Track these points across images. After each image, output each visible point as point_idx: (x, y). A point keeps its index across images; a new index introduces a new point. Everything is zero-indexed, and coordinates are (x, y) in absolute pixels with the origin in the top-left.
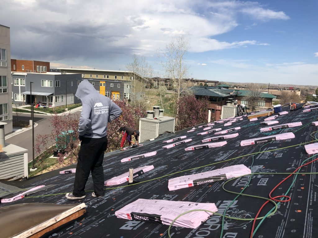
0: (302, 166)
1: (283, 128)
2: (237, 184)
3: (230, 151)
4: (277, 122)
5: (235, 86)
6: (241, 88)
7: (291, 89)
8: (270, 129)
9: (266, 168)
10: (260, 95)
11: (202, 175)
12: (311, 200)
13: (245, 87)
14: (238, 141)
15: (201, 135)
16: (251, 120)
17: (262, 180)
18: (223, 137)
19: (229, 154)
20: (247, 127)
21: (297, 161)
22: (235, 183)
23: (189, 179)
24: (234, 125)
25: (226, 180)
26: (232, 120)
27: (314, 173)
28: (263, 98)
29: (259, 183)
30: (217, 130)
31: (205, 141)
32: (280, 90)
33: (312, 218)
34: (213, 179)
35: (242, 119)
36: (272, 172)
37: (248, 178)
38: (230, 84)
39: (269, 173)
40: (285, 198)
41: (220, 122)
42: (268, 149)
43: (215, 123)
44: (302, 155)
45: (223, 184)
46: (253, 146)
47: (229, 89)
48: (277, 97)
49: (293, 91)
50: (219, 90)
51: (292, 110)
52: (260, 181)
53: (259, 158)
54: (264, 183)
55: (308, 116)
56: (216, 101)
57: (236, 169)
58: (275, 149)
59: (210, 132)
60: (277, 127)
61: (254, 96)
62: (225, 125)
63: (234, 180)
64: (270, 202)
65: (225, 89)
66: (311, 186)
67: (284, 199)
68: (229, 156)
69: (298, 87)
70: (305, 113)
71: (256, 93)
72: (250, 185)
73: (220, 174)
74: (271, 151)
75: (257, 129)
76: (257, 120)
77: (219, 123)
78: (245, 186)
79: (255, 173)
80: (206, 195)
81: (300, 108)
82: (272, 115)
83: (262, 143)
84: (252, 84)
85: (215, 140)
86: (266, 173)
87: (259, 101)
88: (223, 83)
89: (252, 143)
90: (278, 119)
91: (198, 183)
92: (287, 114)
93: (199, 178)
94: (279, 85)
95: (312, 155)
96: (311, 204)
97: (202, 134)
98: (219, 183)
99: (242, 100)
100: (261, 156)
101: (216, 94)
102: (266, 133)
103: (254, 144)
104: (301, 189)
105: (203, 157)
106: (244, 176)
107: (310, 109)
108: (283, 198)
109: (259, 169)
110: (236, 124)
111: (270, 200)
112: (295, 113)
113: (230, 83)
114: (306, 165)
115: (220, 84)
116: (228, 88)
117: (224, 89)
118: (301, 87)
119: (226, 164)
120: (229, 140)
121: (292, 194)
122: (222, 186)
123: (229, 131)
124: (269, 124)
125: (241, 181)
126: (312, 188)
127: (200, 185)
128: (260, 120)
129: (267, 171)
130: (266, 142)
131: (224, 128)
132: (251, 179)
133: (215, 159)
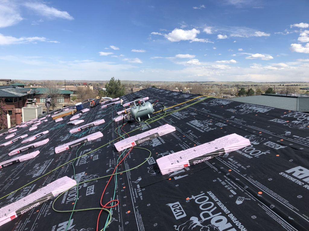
0: (117, 165)
1: (90, 127)
2: (66, 200)
3: (46, 162)
4: (82, 121)
5: (31, 84)
6: (37, 86)
7: (85, 84)
8: (79, 130)
9: (88, 174)
10: (58, 92)
11: (24, 200)
12: (134, 198)
13: (42, 84)
14: (51, 148)
15: (4, 146)
16: (56, 121)
17: (88, 189)
18: (33, 146)
19: (46, 166)
20: (56, 130)
21: (112, 160)
22: (64, 199)
23: (9, 210)
24: (40, 128)
25: (53, 199)
26: (37, 123)
27: (129, 170)
28: (61, 94)
29: (87, 192)
30: (22, 137)
31: (13, 154)
32: (76, 86)
33: (140, 215)
34: (38, 202)
35: (47, 120)
36: (96, 178)
37: (75, 190)
38: (25, 82)
39: (93, 179)
40: (114, 202)
41: (23, 126)
42: (84, 152)
43: (17, 128)
44: (114, 153)
45: (52, 204)
46: (68, 152)
47: (25, 87)
48: (74, 92)
49: (86, 86)
50: (13, 90)
51: (92, 107)
52: (88, 190)
53: (79, 164)
54: (92, 192)
55: (107, 112)
56: (12, 102)
57: (61, 183)
58: (90, 151)
59: (15, 141)
60: (84, 127)
61: (52, 93)
62: (31, 129)
63: (61, 196)
64: (103, 210)
65: (21, 88)
66: (130, 184)
67: (114, 204)
68: (47, 168)
69: (90, 83)
70: (104, 109)
71: (54, 90)
72: (79, 197)
73: (45, 195)
74: (87, 154)
75: (66, 131)
76: (63, 120)
77: (22, 128)
78: (75, 200)
79: (80, 182)
80: (37, 223)
81: (98, 104)
82: (75, 113)
83: (76, 147)
84: (49, 81)
85: (24, 150)
86: (90, 180)
87: (58, 98)
88: (16, 81)
89: (66, 148)
90: (82, 118)
91: (22, 212)
92: (88, 111)
93: (22, 206)
94: (74, 81)
95: (121, 152)
96: (135, 202)
97: (6, 144)
98: (46, 205)
99: (41, 98)
100: (79, 162)
101: (11, 94)
102: (76, 134)
103: (69, 148)
104: (124, 189)
105: (17, 175)
106: (71, 188)
107: (106, 105)
108: (113, 202)
109: (82, 177)
110: (41, 127)
111: (103, 208)
112: (95, 110)
113: (24, 80)
114: (120, 164)
115: (13, 82)
116: (23, 86)
117: (19, 88)
118: (93, 82)
119: (47, 179)
120: (40, 148)
121: (119, 196)
122: (51, 206)
123: (37, 137)
124: (76, 124)
125: (69, 195)
126: (132, 186)
127: (24, 213)
128: (65, 119)
129: (90, 177)
130: (80, 145)
131: (31, 134)
132: (78, 190)
133: (32, 175)
